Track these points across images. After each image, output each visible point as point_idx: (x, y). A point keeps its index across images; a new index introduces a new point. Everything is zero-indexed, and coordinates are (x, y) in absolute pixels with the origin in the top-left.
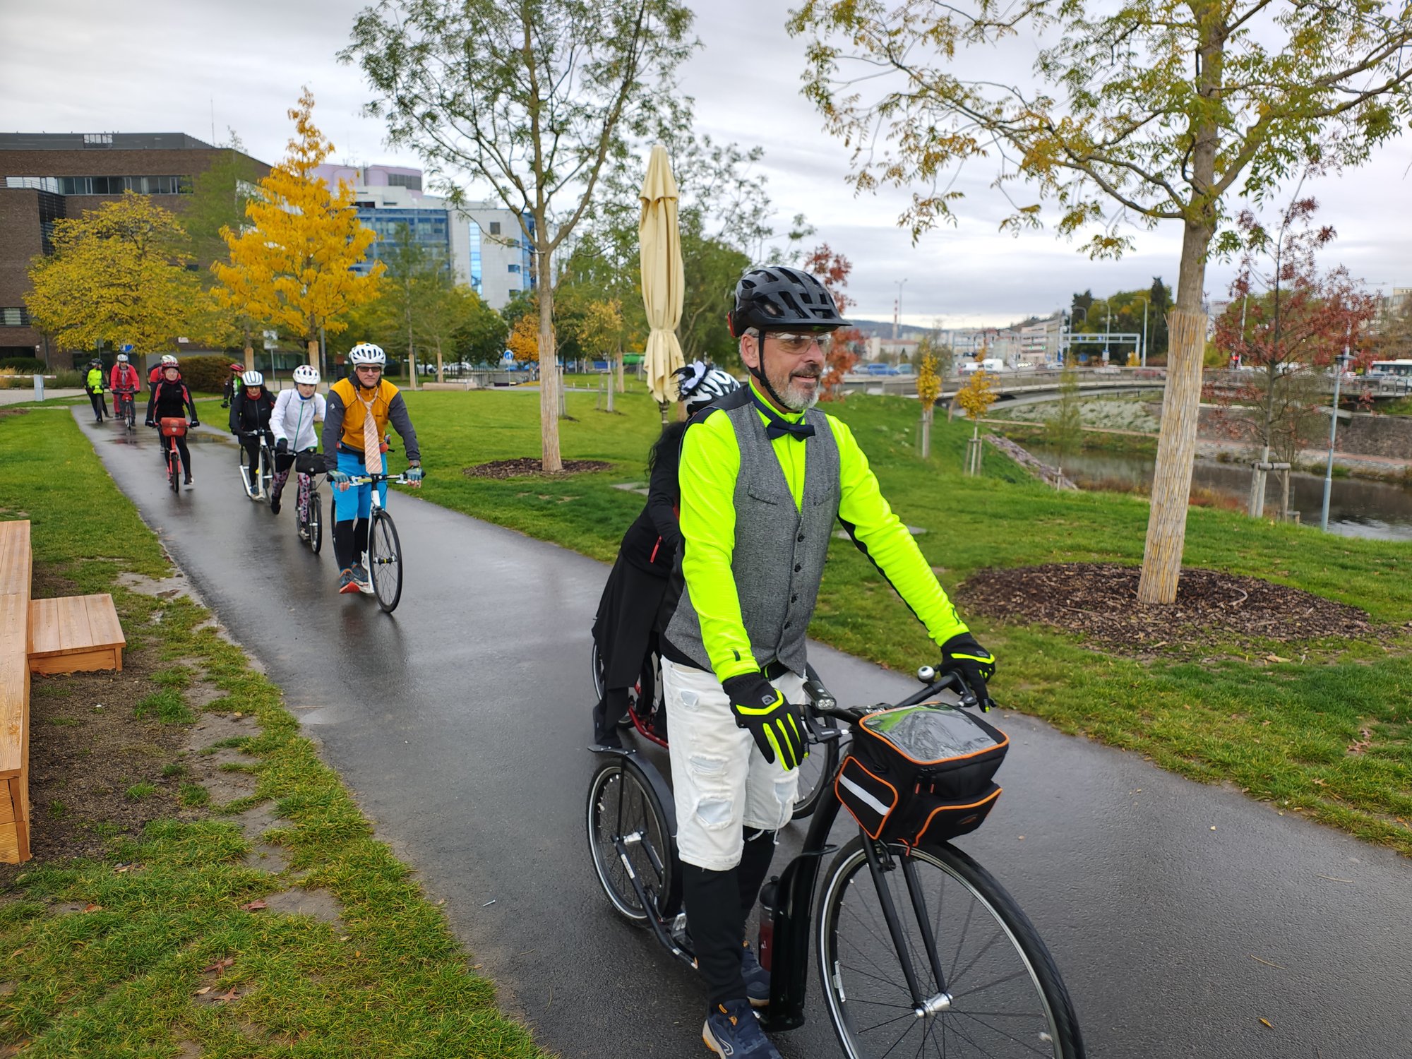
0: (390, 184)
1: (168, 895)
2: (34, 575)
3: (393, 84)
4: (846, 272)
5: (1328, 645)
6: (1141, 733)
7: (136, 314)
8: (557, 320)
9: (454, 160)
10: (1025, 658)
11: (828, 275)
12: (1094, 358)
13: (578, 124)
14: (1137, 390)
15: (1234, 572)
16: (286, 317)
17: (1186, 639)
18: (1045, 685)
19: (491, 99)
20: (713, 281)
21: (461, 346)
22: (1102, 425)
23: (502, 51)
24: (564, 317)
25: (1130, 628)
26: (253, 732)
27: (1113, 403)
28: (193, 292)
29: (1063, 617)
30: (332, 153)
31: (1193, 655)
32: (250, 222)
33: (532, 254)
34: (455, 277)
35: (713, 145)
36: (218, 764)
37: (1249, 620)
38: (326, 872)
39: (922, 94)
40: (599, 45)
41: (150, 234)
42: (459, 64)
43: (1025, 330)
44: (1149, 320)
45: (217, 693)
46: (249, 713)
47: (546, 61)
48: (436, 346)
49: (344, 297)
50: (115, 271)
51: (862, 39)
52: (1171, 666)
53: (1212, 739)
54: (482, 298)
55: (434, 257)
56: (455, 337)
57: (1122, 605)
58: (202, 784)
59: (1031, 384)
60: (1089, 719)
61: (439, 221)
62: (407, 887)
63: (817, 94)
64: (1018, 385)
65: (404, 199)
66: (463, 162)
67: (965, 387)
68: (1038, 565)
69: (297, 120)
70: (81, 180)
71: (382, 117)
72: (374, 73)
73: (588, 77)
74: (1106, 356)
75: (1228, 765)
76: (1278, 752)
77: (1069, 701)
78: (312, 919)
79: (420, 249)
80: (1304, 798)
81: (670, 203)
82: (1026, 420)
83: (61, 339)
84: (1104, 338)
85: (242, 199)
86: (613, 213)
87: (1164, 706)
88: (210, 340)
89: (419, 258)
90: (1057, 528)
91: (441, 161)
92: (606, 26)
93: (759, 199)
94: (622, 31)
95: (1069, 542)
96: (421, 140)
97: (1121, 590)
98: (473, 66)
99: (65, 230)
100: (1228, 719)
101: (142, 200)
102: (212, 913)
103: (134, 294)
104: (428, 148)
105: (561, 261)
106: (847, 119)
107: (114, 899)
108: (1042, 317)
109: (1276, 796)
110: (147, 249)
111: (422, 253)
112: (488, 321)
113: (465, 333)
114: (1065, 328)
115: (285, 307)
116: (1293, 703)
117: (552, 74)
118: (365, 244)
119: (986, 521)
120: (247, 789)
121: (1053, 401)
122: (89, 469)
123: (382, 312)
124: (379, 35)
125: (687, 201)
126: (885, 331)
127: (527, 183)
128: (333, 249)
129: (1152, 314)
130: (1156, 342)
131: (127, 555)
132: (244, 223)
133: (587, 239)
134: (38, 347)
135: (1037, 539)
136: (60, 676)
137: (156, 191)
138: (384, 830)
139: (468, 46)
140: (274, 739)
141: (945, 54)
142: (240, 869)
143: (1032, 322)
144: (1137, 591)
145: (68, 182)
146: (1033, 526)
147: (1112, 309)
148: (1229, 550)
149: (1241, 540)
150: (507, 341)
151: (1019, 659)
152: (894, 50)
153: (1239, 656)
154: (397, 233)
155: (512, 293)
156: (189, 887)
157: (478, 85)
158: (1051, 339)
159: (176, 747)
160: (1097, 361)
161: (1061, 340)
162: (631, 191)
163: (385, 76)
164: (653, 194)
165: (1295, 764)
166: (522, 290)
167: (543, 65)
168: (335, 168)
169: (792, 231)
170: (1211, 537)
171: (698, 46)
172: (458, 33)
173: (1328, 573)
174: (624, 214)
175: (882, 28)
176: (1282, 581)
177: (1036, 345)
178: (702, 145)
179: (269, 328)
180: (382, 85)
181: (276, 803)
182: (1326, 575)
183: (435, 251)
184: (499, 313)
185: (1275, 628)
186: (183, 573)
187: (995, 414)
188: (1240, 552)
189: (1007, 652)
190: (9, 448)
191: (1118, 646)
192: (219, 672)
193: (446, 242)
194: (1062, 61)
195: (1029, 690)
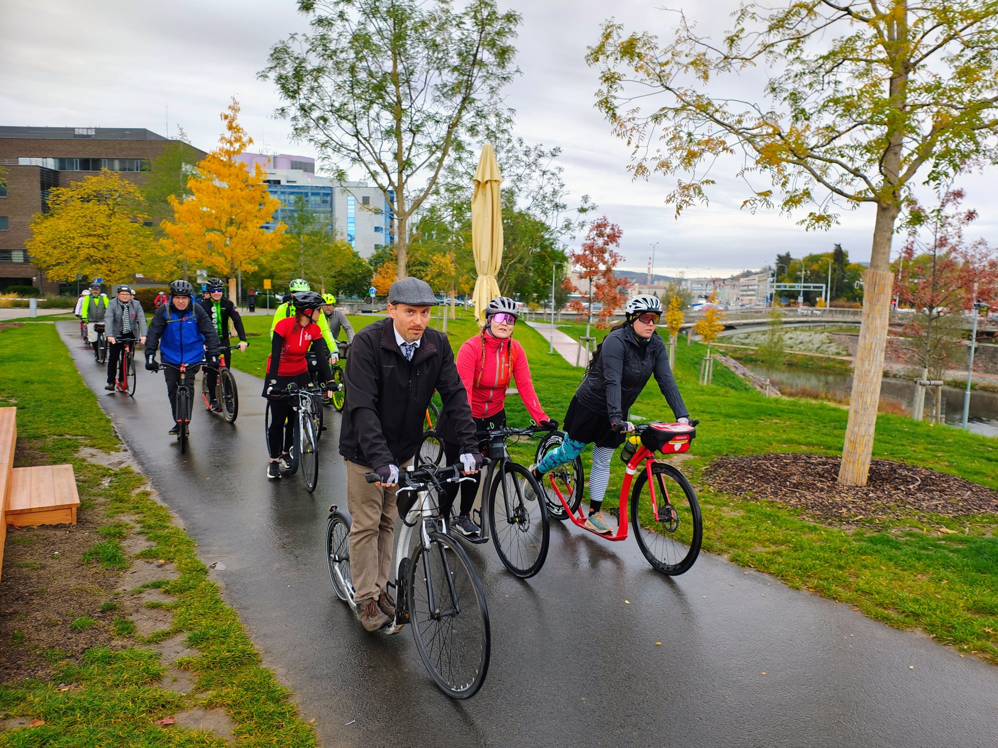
0: (292, 168)
1: (98, 711)
2: (17, 448)
3: (297, 95)
4: (619, 237)
5: (985, 520)
6: (849, 588)
7: (106, 256)
8: (409, 267)
9: (339, 151)
10: (758, 526)
11: (606, 238)
12: (792, 300)
13: (430, 126)
14: (823, 324)
15: (908, 462)
16: (213, 261)
17: (878, 514)
18: (773, 548)
19: (367, 109)
20: (521, 241)
21: (339, 284)
22: (798, 349)
23: (376, 73)
24: (414, 265)
25: (835, 505)
26: (172, 576)
27: (806, 333)
28: (148, 241)
29: (784, 495)
30: (251, 145)
31: (884, 527)
32: (190, 192)
33: (392, 219)
34: (336, 235)
35: (524, 145)
36: (144, 601)
37: (924, 500)
38: (223, 694)
39: (683, 108)
40: (446, 70)
41: (119, 199)
42: (345, 81)
43: (742, 280)
44: (832, 274)
45: (147, 544)
46: (170, 560)
47: (408, 81)
48: (321, 283)
49: (256, 247)
50: (92, 225)
51: (641, 67)
52: (868, 535)
53: (904, 594)
54: (355, 250)
55: (322, 220)
56: (334, 277)
57: (828, 486)
58: (131, 618)
59: (747, 319)
60: (809, 577)
61: (326, 195)
62: (286, 708)
63: (606, 107)
64: (738, 319)
65: (302, 179)
66: (345, 152)
67: (701, 320)
68: (763, 454)
69: (227, 121)
70: (71, 160)
71: (288, 119)
72: (283, 87)
73: (438, 93)
74: (801, 299)
75: (918, 615)
76: (956, 606)
77: (793, 562)
78: (210, 735)
79: (312, 215)
80: (979, 643)
81: (495, 185)
82: (743, 344)
83: (51, 274)
84: (799, 286)
85: (186, 176)
86: (451, 191)
87: (865, 567)
88: (158, 276)
89: (311, 220)
90: (775, 426)
91: (329, 151)
92: (452, 57)
93: (556, 183)
94: (464, 60)
95: (784, 437)
96: (316, 136)
97: (826, 475)
98: (355, 83)
99: (57, 196)
100: (915, 578)
101: (114, 175)
102: (132, 727)
103: (105, 242)
104: (321, 142)
105: (413, 224)
106: (629, 125)
107: (56, 715)
108: (753, 271)
109: (957, 641)
110: (116, 210)
111: (313, 217)
112: (359, 267)
113: (342, 274)
114: (771, 279)
115: (213, 254)
116: (964, 566)
117: (412, 91)
118: (272, 210)
119: (722, 419)
120: (165, 623)
121: (763, 331)
122: (65, 368)
123: (283, 259)
124: (289, 61)
125: (506, 184)
126: (643, 279)
127: (391, 168)
128: (249, 213)
129: (834, 270)
130: (837, 290)
131: (87, 434)
132: (186, 193)
133: (433, 210)
134: (34, 278)
135: (761, 434)
136: (29, 528)
137: (124, 169)
138: (270, 659)
139: (352, 70)
140: (188, 582)
141: (702, 80)
142: (156, 690)
143: (747, 274)
144: (837, 475)
145: (62, 162)
146: (757, 424)
147: (805, 266)
148: (902, 445)
149: (910, 438)
150: (372, 281)
151: (754, 527)
152: (664, 77)
153: (919, 528)
154: (296, 202)
155: (377, 247)
156: (115, 705)
157: (359, 98)
158: (761, 287)
159: (112, 587)
160: (794, 303)
161: (768, 287)
162: (465, 176)
163: (291, 89)
164: (483, 178)
165: (969, 616)
166: (384, 244)
167: (406, 84)
168: (253, 156)
169: (580, 207)
170: (889, 435)
171: (518, 73)
172: (345, 60)
173: (978, 464)
174: (458, 193)
175: (655, 61)
176: (945, 470)
177: (750, 290)
178: (517, 145)
179: (201, 268)
180: (289, 96)
181: (186, 635)
182: (976, 465)
183: (322, 215)
184: (367, 261)
185: (944, 507)
186: (128, 448)
187: (721, 340)
188: (911, 447)
189: (745, 522)
190: (8, 351)
191: (827, 519)
192: (150, 527)
193: (330, 209)
194: (786, 87)
195: (761, 551)
